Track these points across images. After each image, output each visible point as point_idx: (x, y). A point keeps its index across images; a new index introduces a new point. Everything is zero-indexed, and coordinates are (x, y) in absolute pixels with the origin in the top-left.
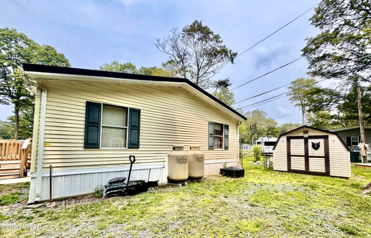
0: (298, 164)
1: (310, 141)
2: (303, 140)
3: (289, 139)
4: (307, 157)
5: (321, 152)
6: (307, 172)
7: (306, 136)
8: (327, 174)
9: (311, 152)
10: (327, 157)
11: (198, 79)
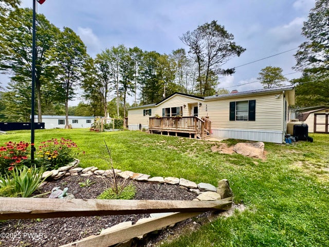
0: (321, 128)
4: (327, 124)
6: (326, 132)
7: (327, 113)
11: (209, 67)
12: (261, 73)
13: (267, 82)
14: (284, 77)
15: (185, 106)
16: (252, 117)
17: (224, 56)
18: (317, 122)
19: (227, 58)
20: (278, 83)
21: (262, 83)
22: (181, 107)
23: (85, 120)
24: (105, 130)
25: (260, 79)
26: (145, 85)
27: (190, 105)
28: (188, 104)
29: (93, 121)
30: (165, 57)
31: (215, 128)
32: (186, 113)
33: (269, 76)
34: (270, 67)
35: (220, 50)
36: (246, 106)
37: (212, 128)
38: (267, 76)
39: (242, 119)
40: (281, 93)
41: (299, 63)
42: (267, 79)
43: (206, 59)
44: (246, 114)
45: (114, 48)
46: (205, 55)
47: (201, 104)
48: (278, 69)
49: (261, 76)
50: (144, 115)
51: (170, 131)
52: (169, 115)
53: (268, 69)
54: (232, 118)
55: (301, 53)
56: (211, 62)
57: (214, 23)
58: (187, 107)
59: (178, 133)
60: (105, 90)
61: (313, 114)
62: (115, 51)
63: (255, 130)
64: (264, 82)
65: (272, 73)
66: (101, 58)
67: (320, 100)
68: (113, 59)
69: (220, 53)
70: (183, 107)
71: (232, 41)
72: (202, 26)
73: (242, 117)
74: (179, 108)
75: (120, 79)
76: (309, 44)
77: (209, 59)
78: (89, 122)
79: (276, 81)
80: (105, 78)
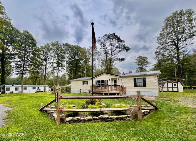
0: (170, 89)
1: (173, 84)
2: (171, 84)
3: (168, 83)
4: (173, 88)
5: (176, 86)
6: (173, 91)
7: (172, 82)
8: (178, 91)
9: (174, 86)
10: (178, 87)
11: (111, 56)
12: (136, 60)
13: (140, 64)
14: (149, 62)
15: (110, 79)
16: (144, 85)
17: (120, 51)
18: (169, 87)
19: (121, 52)
20: (146, 65)
21: (137, 65)
22: (107, 80)
23: (32, 88)
24: (62, 93)
25: (136, 62)
26: (71, 65)
27: (112, 79)
28: (111, 79)
29: (37, 88)
30: (85, 49)
31: (128, 91)
32: (110, 83)
33: (141, 61)
34: (141, 56)
35: (117, 48)
36: (142, 80)
37: (126, 90)
38: (140, 61)
39: (140, 86)
40: (156, 75)
41: (157, 57)
42: (140, 63)
43: (110, 52)
44: (142, 84)
45: (52, 43)
46: (109, 50)
47: (118, 79)
48: (145, 57)
49: (136, 61)
50: (83, 84)
51: (104, 92)
52: (100, 84)
53: (140, 57)
54: (135, 85)
55: (157, 52)
56: (113, 54)
57: (114, 34)
58: (111, 80)
59: (109, 93)
60: (45, 68)
61: (166, 83)
62: (53, 45)
63: (146, 91)
64: (139, 64)
65: (142, 60)
66: (43, 48)
67: (168, 75)
68: (51, 49)
69: (117, 50)
70: (109, 80)
71: (123, 44)
72: (107, 35)
73: (140, 85)
74: (106, 81)
75: (56, 61)
76: (161, 47)
77: (111, 52)
78: (34, 88)
79: (145, 64)
80: (46, 60)
